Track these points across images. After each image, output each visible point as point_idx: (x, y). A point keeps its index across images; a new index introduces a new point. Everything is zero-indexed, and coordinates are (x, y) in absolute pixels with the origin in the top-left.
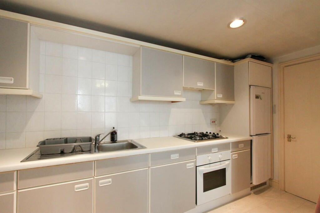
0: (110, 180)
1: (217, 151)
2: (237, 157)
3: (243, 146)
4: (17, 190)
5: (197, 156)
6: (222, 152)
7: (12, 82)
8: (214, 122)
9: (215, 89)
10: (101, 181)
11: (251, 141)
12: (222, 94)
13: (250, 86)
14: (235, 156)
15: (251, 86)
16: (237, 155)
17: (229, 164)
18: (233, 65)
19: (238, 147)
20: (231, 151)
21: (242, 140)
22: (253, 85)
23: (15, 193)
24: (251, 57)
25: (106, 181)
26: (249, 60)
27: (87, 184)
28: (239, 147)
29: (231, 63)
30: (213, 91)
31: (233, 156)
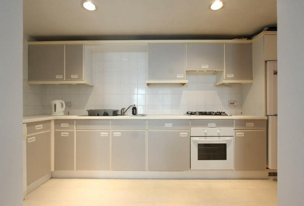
0: (120, 133)
1: (214, 126)
2: (243, 136)
3: (253, 126)
4: (76, 130)
5: (191, 128)
6: (222, 128)
7: (77, 77)
8: (233, 104)
9: (224, 69)
10: (114, 133)
11: (267, 121)
12: (233, 74)
13: (266, 62)
14: (241, 134)
15: (268, 62)
16: (243, 133)
17: (231, 140)
18: (250, 42)
19: (245, 126)
20: (234, 129)
21: (251, 119)
22: (269, 60)
23: (75, 131)
24: (267, 30)
25: (118, 134)
26: (265, 34)
27: (107, 133)
28: (247, 126)
29: (247, 40)
30: (222, 71)
31: (237, 133)
